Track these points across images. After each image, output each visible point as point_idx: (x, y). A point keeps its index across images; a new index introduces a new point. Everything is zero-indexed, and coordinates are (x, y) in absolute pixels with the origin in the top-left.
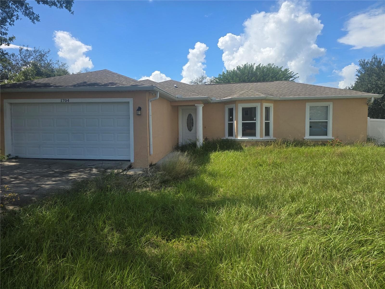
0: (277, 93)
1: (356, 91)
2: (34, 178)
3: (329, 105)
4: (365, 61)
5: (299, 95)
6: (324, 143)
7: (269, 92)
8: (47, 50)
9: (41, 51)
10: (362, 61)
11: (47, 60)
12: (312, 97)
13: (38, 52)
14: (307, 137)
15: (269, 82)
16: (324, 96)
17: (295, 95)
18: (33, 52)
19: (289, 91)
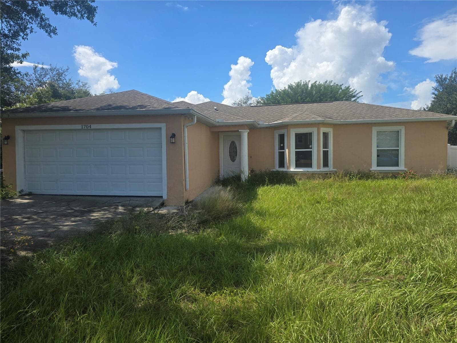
0: (338, 115)
1: (432, 113)
2: (50, 218)
3: (401, 130)
4: (443, 77)
5: (364, 118)
6: (395, 176)
7: (327, 114)
8: (65, 68)
9: (59, 69)
10: (439, 77)
11: (66, 79)
12: (380, 120)
13: (55, 70)
14: (374, 168)
15: (327, 103)
16: (394, 119)
17: (359, 118)
18: (49, 71)
19: (351, 113)
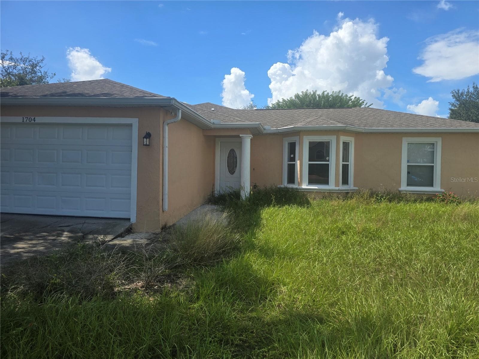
0: (360, 122)
1: (475, 123)
3: (437, 142)
4: (460, 92)
5: (392, 126)
7: (347, 121)
8: (39, 58)
9: (32, 59)
11: (41, 72)
12: (411, 129)
13: (28, 61)
14: (404, 187)
15: (345, 109)
16: (429, 128)
17: (386, 126)
18: (20, 61)
19: (376, 120)
